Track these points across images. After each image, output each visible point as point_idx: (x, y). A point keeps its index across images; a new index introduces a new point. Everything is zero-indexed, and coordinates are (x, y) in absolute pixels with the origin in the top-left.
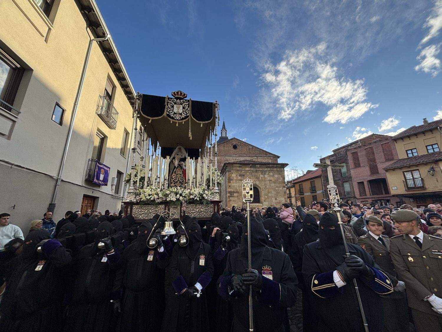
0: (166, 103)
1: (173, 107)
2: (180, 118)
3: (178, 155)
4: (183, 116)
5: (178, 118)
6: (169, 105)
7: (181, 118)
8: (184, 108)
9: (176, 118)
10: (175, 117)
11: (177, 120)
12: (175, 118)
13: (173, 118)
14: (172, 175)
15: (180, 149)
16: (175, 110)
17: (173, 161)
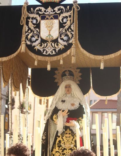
0: (23, 21)
1: (38, 26)
2: (55, 50)
3: (63, 101)
4: (62, 44)
5: (49, 52)
6: (30, 24)
7: (57, 50)
8: (61, 25)
9: (46, 53)
10: (44, 50)
11: (49, 55)
12: (44, 53)
13: (39, 53)
14: (52, 151)
15: (68, 87)
16: (44, 34)
17: (54, 119)
